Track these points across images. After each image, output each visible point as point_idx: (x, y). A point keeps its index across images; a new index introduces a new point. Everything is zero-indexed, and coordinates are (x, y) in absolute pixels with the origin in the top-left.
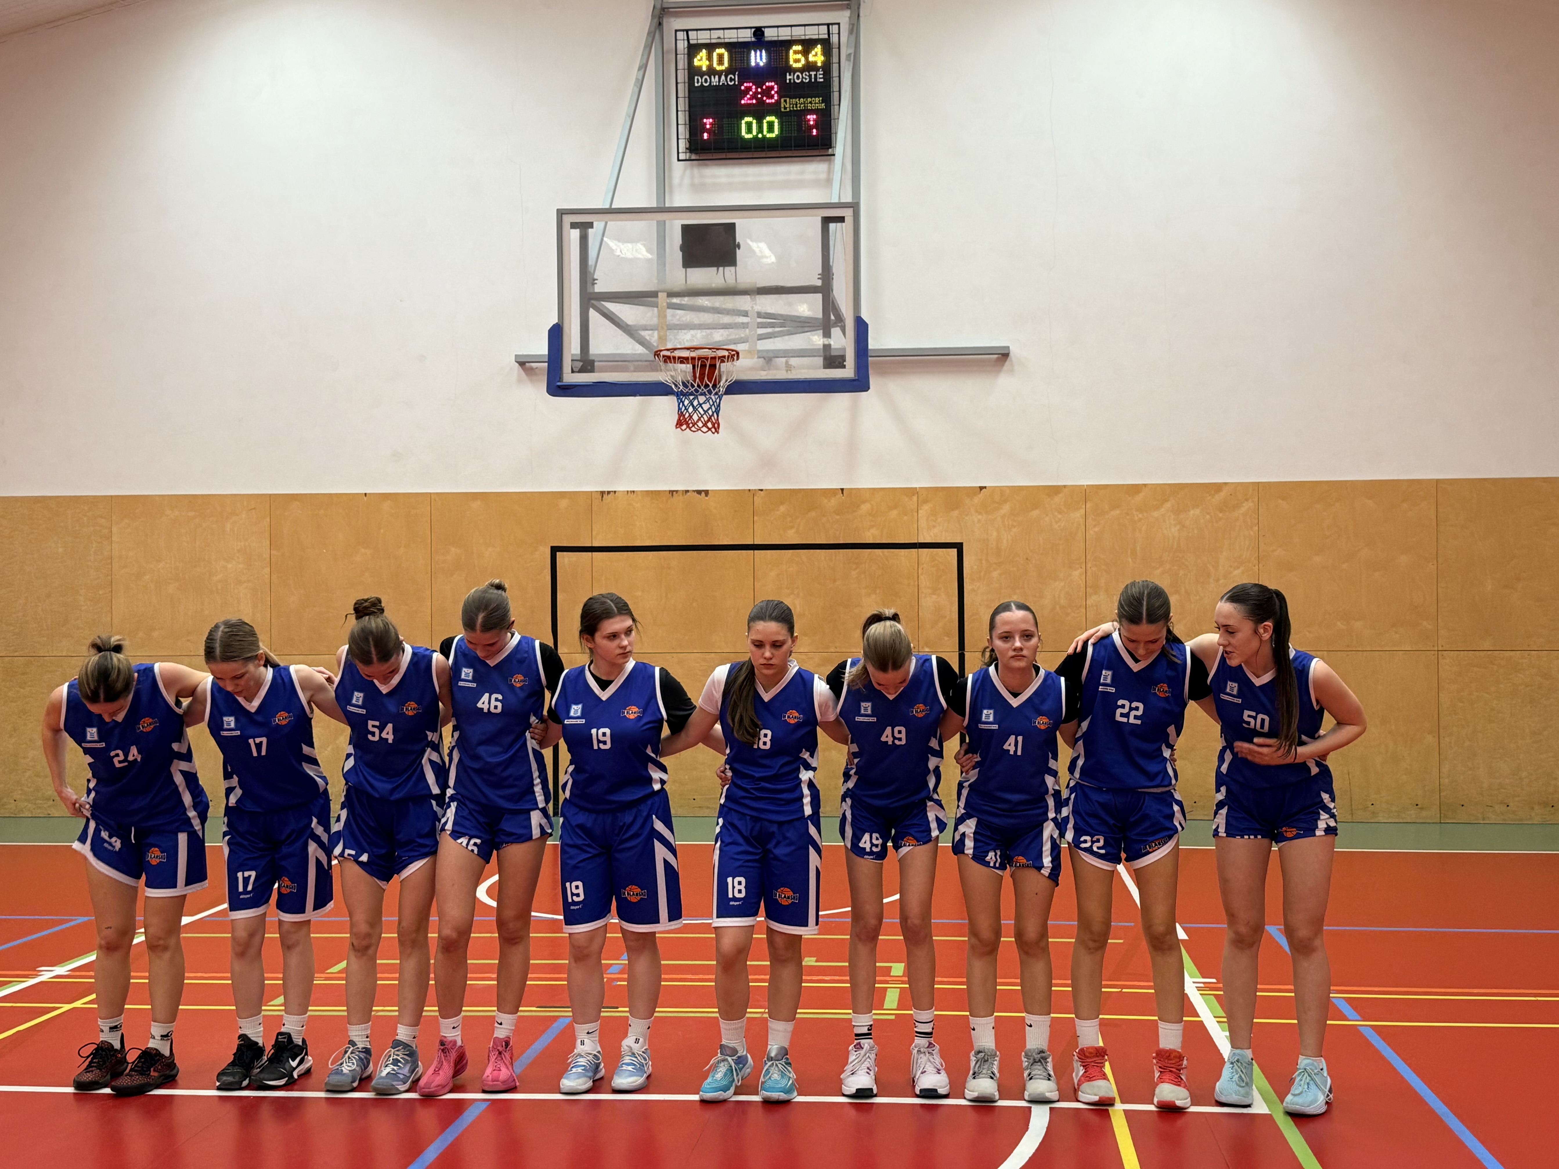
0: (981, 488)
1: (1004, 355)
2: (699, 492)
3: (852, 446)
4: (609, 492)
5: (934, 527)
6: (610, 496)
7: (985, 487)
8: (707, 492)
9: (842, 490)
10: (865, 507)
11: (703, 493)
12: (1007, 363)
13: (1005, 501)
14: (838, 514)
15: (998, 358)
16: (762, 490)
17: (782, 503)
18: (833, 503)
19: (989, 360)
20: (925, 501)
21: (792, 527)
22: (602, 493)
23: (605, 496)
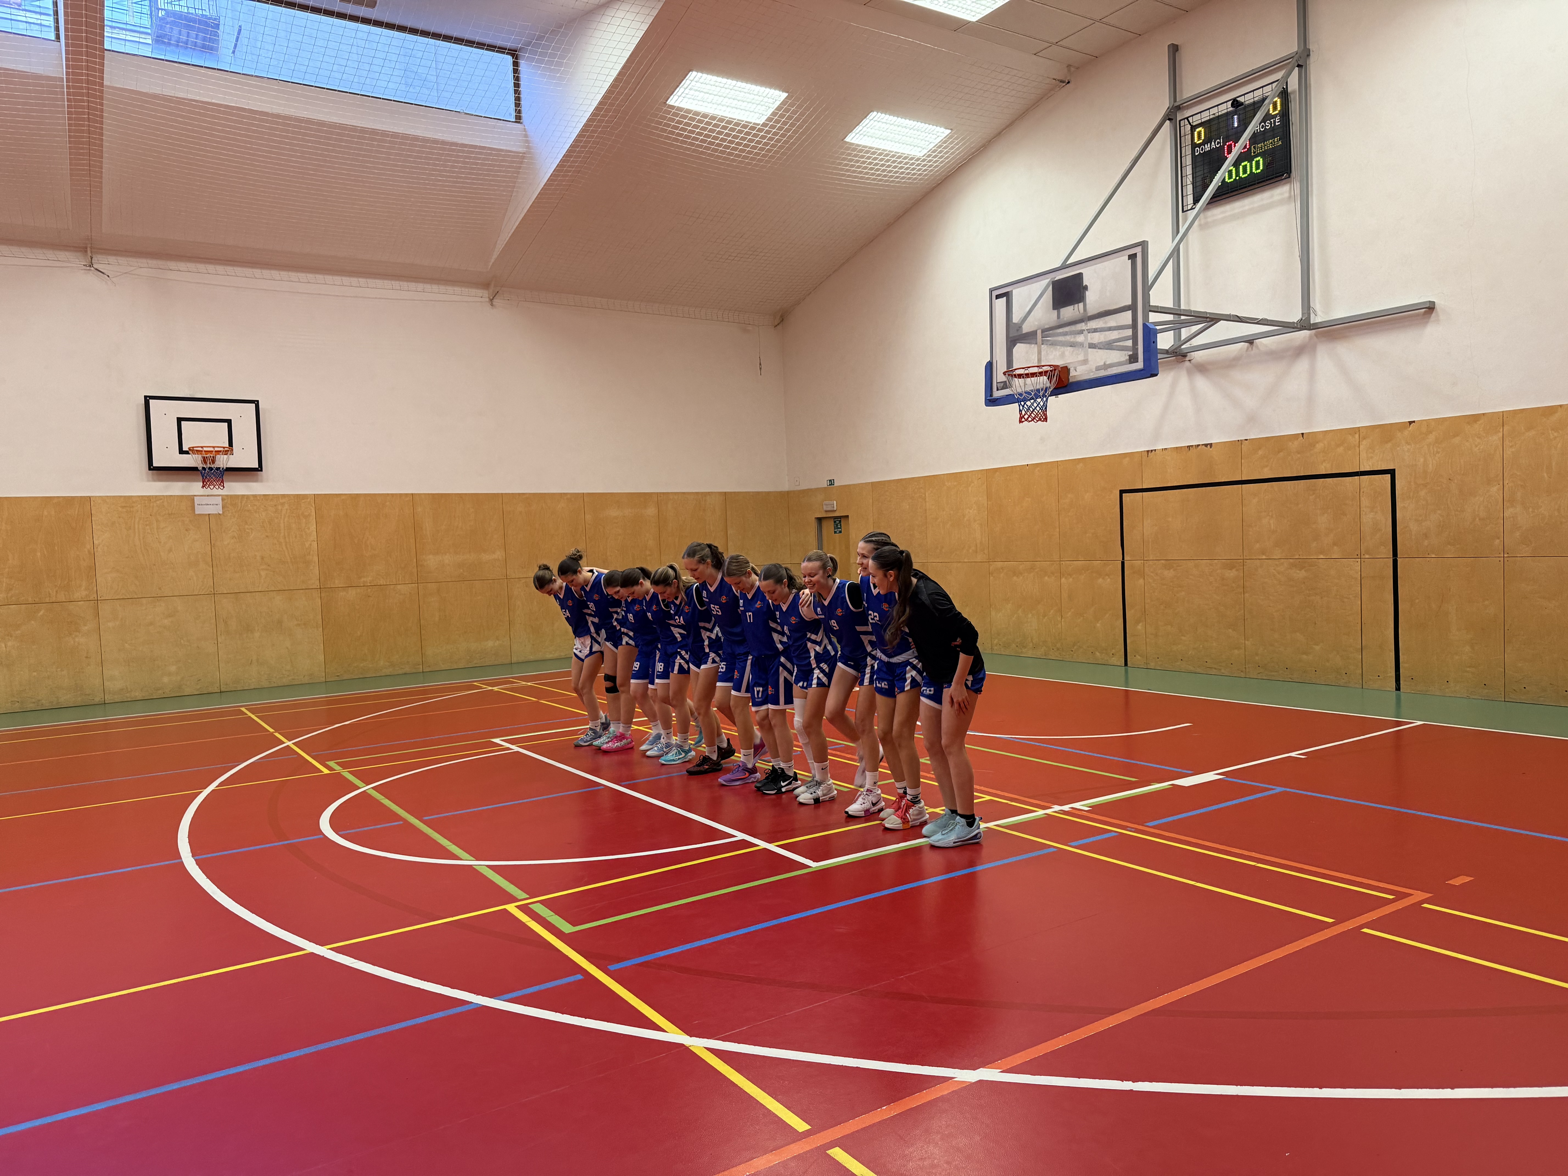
0: (1410, 423)
1: (1430, 308)
2: (1206, 445)
3: (1311, 400)
4: (1152, 451)
5: (1372, 457)
6: (1152, 453)
7: (1414, 422)
8: (1211, 445)
9: (1303, 434)
10: (1319, 446)
11: (1209, 446)
12: (1433, 315)
13: (1431, 432)
14: (1299, 453)
15: (1425, 312)
16: (1247, 440)
17: (1260, 449)
18: (1296, 444)
19: (1418, 315)
20: (1364, 438)
21: (1267, 466)
22: (1148, 451)
23: (1149, 453)
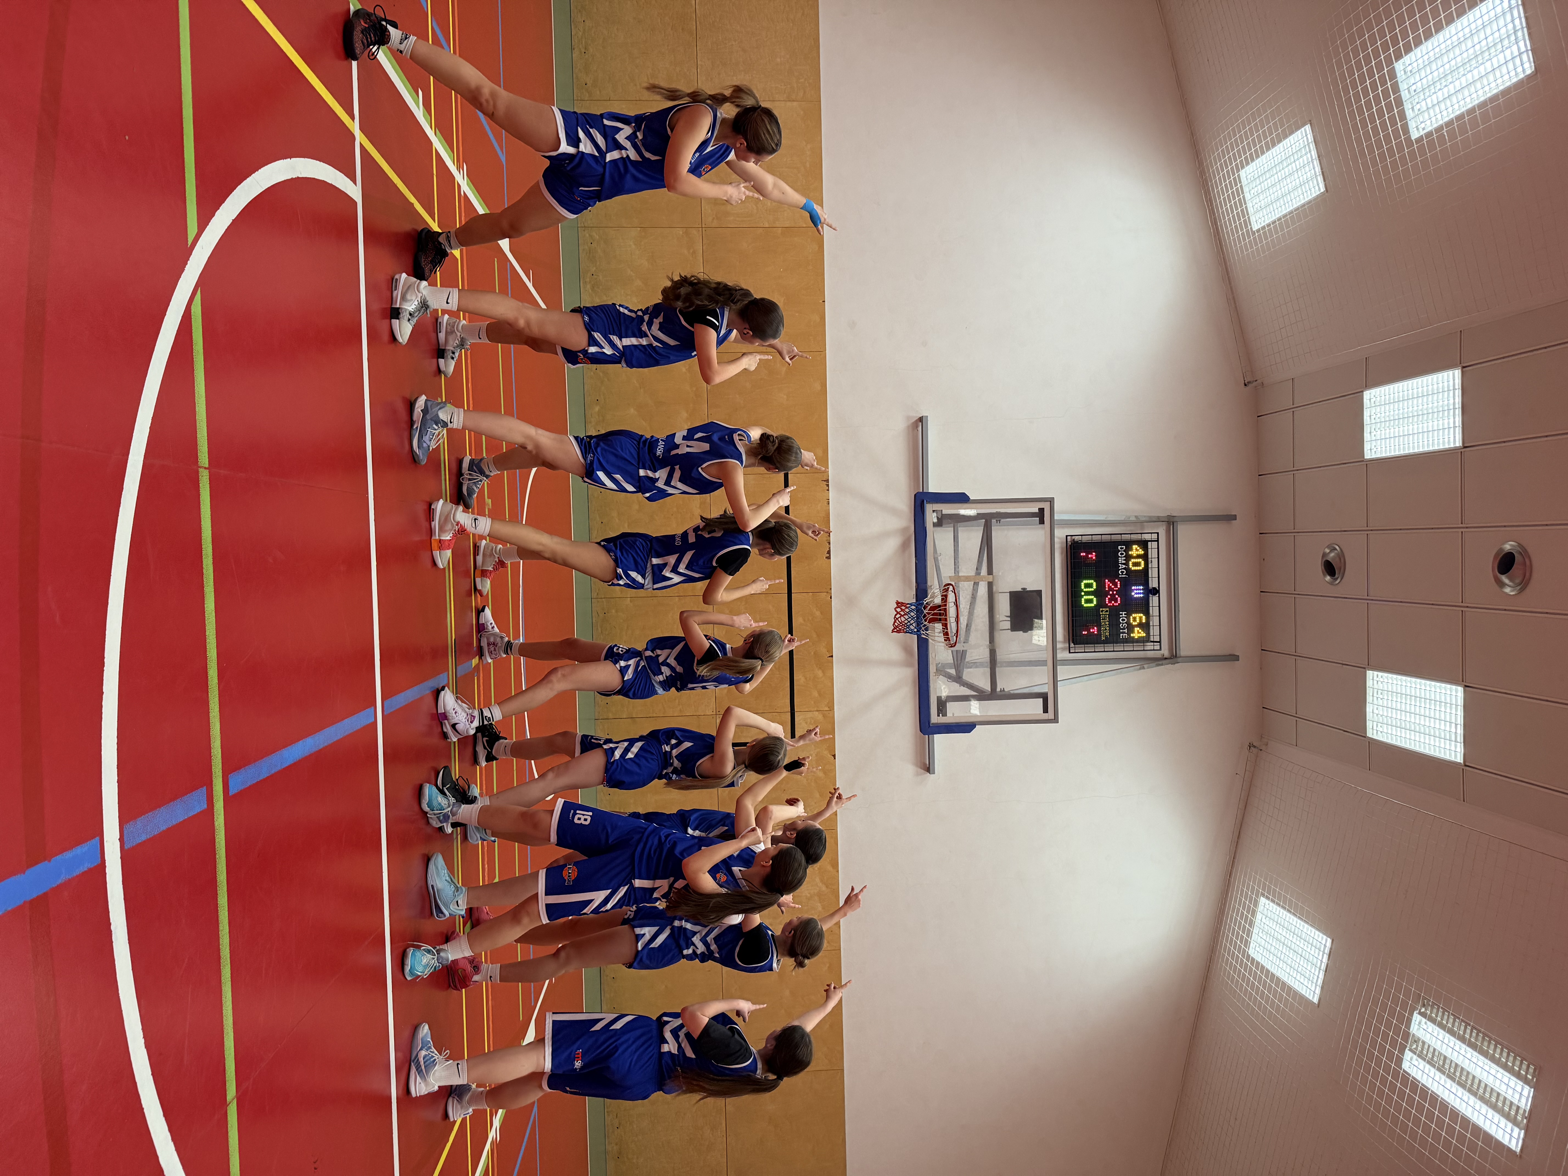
0: (834, 756)
1: (928, 769)
2: (829, 552)
3: (863, 662)
4: (828, 485)
7: (835, 759)
8: (829, 558)
9: (832, 656)
10: (820, 673)
11: (828, 555)
12: (923, 771)
13: (825, 773)
14: (814, 653)
15: (926, 764)
16: (831, 598)
17: (821, 613)
18: (823, 650)
19: (925, 759)
20: (824, 716)
21: (804, 620)
22: (827, 481)
23: (825, 483)
